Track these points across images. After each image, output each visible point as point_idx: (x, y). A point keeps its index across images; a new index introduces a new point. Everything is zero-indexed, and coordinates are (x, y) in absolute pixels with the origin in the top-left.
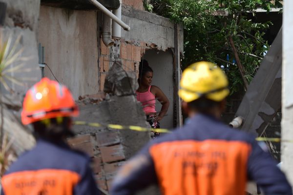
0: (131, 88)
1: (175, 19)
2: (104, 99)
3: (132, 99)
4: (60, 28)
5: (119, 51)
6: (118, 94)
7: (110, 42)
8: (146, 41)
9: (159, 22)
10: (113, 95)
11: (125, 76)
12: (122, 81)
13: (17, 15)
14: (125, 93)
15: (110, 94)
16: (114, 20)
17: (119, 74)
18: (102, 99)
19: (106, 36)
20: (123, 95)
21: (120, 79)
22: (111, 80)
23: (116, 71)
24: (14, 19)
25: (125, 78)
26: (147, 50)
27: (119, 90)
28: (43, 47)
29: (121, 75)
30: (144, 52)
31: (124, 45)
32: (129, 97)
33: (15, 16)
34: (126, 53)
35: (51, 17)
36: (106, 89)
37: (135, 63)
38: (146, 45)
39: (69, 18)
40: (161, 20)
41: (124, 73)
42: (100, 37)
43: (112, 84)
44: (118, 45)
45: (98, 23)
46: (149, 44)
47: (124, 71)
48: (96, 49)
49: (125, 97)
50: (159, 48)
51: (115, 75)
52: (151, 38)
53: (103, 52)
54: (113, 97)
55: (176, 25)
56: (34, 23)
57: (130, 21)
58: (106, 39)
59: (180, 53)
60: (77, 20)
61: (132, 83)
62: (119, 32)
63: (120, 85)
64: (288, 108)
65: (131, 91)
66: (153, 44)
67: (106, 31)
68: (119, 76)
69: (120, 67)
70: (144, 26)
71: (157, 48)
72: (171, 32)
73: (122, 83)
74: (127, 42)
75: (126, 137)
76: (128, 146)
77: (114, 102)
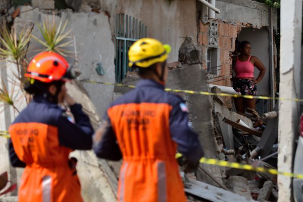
0: (198, 58)
1: (268, 3)
2: (177, 67)
3: (199, 67)
4: (162, 11)
5: (216, 30)
6: (190, 62)
7: (206, 22)
8: (242, 21)
9: (254, 6)
10: (185, 64)
11: (194, 49)
12: (191, 53)
13: (95, 3)
14: (193, 62)
15: (183, 63)
16: (209, 8)
17: (188, 47)
18: (175, 67)
19: (204, 17)
20: (192, 64)
21: (189, 51)
22: (183, 52)
23: (187, 45)
24: (92, 7)
25: (194, 50)
26: (243, 29)
27: (189, 60)
28: (146, 27)
29: (191, 48)
30: (241, 29)
31: (222, 24)
32: (196, 65)
33: (93, 4)
34: (223, 30)
35: (154, 4)
36: (180, 59)
37: (231, 39)
38: (242, 24)
39: (170, 4)
40: (256, 5)
41: (192, 47)
42: (199, 18)
43: (184, 55)
44: (216, 25)
45: (197, 7)
46: (245, 23)
47: (193, 45)
48: (195, 28)
49: (194, 65)
50: (254, 26)
51: (186, 48)
52: (247, 19)
53: (201, 30)
54: (184, 65)
55: (270, 8)
56: (111, 9)
57: (227, 6)
58: (203, 20)
59: (274, 30)
60: (177, 5)
61: (199, 54)
62: (213, 15)
63: (190, 56)
64: (284, 74)
65: (198, 61)
66: (249, 23)
67: (204, 14)
68: (188, 49)
69: (190, 42)
70: (240, 9)
71: (252, 27)
72: (266, 14)
73: (191, 55)
74: (224, 22)
75: (191, 96)
76: (191, 103)
77: (185, 69)
